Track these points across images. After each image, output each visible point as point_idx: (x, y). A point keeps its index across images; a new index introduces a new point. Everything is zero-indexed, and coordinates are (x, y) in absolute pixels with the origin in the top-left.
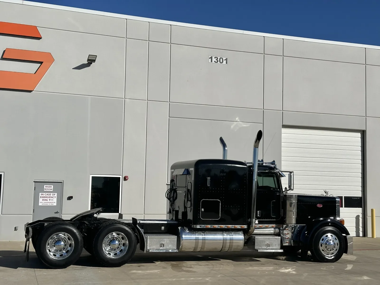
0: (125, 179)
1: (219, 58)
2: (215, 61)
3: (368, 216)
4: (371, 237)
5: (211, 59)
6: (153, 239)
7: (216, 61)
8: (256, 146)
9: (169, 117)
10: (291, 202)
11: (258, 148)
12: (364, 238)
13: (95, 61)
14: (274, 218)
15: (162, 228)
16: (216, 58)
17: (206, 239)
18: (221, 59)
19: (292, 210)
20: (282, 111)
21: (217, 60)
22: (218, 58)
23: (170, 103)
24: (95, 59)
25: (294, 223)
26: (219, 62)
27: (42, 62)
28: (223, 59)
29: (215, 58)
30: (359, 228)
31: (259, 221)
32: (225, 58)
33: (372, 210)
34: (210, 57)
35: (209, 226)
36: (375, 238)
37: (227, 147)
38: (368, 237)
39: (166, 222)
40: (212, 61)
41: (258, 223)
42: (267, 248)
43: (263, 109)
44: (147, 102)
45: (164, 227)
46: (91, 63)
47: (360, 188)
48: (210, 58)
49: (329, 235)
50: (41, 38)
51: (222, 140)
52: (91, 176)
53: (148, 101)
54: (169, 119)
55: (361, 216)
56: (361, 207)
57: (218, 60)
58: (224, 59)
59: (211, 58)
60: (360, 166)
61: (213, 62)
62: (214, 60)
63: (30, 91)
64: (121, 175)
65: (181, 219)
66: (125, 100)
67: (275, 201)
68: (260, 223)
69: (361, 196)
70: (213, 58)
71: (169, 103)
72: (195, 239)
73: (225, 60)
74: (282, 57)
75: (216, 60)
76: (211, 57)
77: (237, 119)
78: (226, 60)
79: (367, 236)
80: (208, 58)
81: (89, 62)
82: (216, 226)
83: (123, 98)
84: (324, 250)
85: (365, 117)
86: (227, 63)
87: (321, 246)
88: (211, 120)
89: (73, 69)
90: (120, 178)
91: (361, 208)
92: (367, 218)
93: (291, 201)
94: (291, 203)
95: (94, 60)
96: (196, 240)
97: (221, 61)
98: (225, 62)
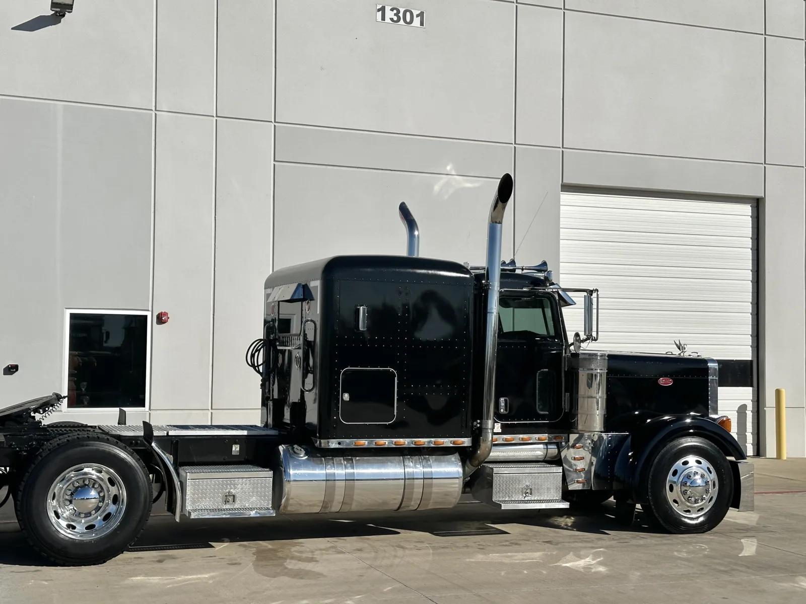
0: (161, 319)
1: (402, 10)
2: (392, 19)
3: (767, 406)
4: (775, 457)
5: (381, 12)
6: (203, 481)
7: (395, 18)
8: (495, 221)
9: (274, 161)
10: (591, 372)
11: (500, 223)
12: (757, 460)
13: (72, 9)
14: (543, 417)
15: (234, 449)
16: (395, 11)
17: (356, 478)
18: (408, 14)
19: (595, 395)
20: (561, 150)
21: (397, 15)
22: (398, 11)
23: (276, 124)
24: (71, 3)
25: (598, 429)
26: (402, 22)
28: (412, 14)
29: (392, 10)
30: (746, 435)
31: (503, 426)
32: (418, 12)
33: (778, 392)
34: (379, 7)
35: (364, 443)
36: (785, 458)
37: (418, 229)
38: (767, 457)
39: (245, 433)
40: (383, 18)
41: (500, 431)
42: (526, 499)
43: (515, 143)
44: (216, 120)
45: (238, 446)
46: (64, 16)
47: (749, 340)
48: (379, 10)
49: (692, 459)
51: (404, 210)
52: (68, 313)
53: (218, 119)
54: (274, 165)
55: (751, 405)
56: (752, 386)
57: (401, 15)
58: (415, 13)
59: (383, 9)
60: (749, 286)
61: (387, 20)
62: (389, 14)
64: (150, 309)
65: (289, 422)
66: (156, 114)
67: (547, 370)
68: (506, 430)
69: (750, 359)
70: (388, 9)
71: (275, 126)
72: (325, 479)
73: (417, 16)
74: (562, 11)
75: (395, 15)
76: (381, 6)
77: (448, 168)
78: (421, 15)
79: (765, 455)
80: (375, 10)
81: (56, 12)
82: (385, 442)
83: (152, 110)
84: (678, 500)
85: (763, 166)
86: (422, 24)
87: (671, 489)
88: (382, 169)
89: (13, 29)
90: (146, 317)
91: (751, 388)
92: (765, 411)
93: (592, 369)
94: (592, 374)
95: (68, 5)
96: (328, 480)
97: (408, 19)
98: (417, 21)
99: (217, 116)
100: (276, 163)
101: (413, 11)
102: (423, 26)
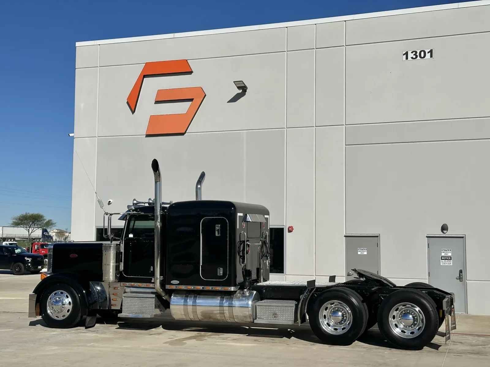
0: (290, 230)
1: (418, 51)
2: (412, 58)
7: (414, 57)
9: (346, 145)
13: (247, 88)
16: (414, 53)
18: (422, 53)
22: (416, 52)
23: (346, 126)
24: (245, 86)
26: (418, 58)
27: (193, 99)
28: (425, 52)
29: (412, 52)
32: (429, 50)
40: (407, 58)
44: (315, 128)
46: (246, 91)
48: (404, 55)
50: (192, 72)
57: (418, 54)
58: (427, 51)
59: (407, 54)
61: (409, 58)
62: (411, 55)
63: (182, 134)
64: (285, 225)
66: (287, 130)
70: (409, 53)
73: (428, 52)
75: (414, 55)
76: (405, 52)
78: (431, 52)
80: (402, 55)
81: (242, 90)
83: (285, 128)
86: (431, 56)
89: (228, 102)
90: (283, 228)
97: (422, 55)
98: (428, 55)
99: (316, 126)
100: (346, 146)
101: (425, 50)
102: (432, 57)
